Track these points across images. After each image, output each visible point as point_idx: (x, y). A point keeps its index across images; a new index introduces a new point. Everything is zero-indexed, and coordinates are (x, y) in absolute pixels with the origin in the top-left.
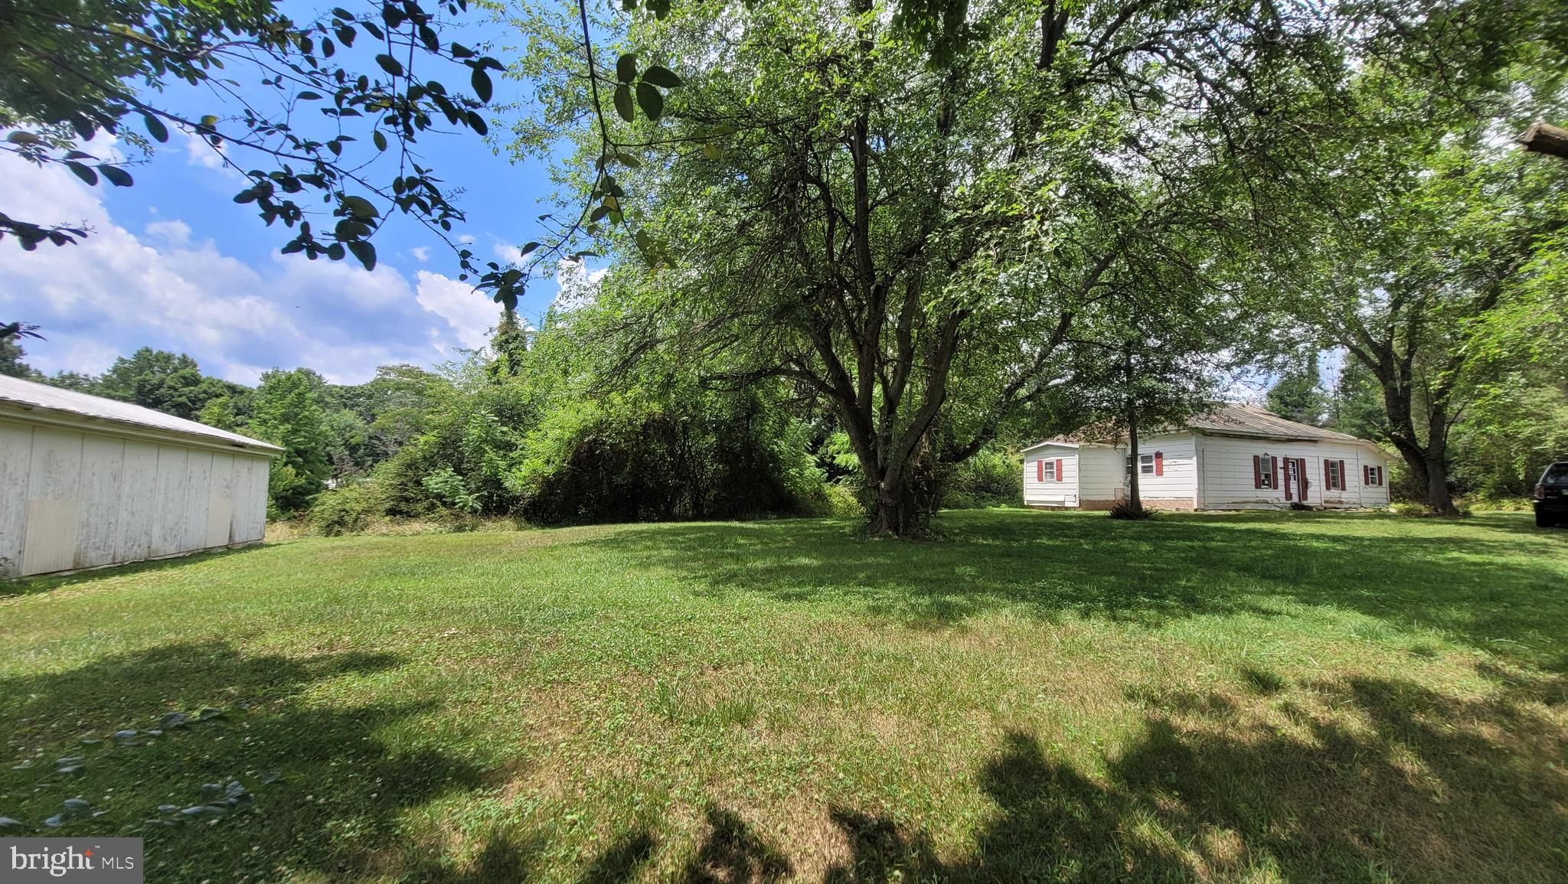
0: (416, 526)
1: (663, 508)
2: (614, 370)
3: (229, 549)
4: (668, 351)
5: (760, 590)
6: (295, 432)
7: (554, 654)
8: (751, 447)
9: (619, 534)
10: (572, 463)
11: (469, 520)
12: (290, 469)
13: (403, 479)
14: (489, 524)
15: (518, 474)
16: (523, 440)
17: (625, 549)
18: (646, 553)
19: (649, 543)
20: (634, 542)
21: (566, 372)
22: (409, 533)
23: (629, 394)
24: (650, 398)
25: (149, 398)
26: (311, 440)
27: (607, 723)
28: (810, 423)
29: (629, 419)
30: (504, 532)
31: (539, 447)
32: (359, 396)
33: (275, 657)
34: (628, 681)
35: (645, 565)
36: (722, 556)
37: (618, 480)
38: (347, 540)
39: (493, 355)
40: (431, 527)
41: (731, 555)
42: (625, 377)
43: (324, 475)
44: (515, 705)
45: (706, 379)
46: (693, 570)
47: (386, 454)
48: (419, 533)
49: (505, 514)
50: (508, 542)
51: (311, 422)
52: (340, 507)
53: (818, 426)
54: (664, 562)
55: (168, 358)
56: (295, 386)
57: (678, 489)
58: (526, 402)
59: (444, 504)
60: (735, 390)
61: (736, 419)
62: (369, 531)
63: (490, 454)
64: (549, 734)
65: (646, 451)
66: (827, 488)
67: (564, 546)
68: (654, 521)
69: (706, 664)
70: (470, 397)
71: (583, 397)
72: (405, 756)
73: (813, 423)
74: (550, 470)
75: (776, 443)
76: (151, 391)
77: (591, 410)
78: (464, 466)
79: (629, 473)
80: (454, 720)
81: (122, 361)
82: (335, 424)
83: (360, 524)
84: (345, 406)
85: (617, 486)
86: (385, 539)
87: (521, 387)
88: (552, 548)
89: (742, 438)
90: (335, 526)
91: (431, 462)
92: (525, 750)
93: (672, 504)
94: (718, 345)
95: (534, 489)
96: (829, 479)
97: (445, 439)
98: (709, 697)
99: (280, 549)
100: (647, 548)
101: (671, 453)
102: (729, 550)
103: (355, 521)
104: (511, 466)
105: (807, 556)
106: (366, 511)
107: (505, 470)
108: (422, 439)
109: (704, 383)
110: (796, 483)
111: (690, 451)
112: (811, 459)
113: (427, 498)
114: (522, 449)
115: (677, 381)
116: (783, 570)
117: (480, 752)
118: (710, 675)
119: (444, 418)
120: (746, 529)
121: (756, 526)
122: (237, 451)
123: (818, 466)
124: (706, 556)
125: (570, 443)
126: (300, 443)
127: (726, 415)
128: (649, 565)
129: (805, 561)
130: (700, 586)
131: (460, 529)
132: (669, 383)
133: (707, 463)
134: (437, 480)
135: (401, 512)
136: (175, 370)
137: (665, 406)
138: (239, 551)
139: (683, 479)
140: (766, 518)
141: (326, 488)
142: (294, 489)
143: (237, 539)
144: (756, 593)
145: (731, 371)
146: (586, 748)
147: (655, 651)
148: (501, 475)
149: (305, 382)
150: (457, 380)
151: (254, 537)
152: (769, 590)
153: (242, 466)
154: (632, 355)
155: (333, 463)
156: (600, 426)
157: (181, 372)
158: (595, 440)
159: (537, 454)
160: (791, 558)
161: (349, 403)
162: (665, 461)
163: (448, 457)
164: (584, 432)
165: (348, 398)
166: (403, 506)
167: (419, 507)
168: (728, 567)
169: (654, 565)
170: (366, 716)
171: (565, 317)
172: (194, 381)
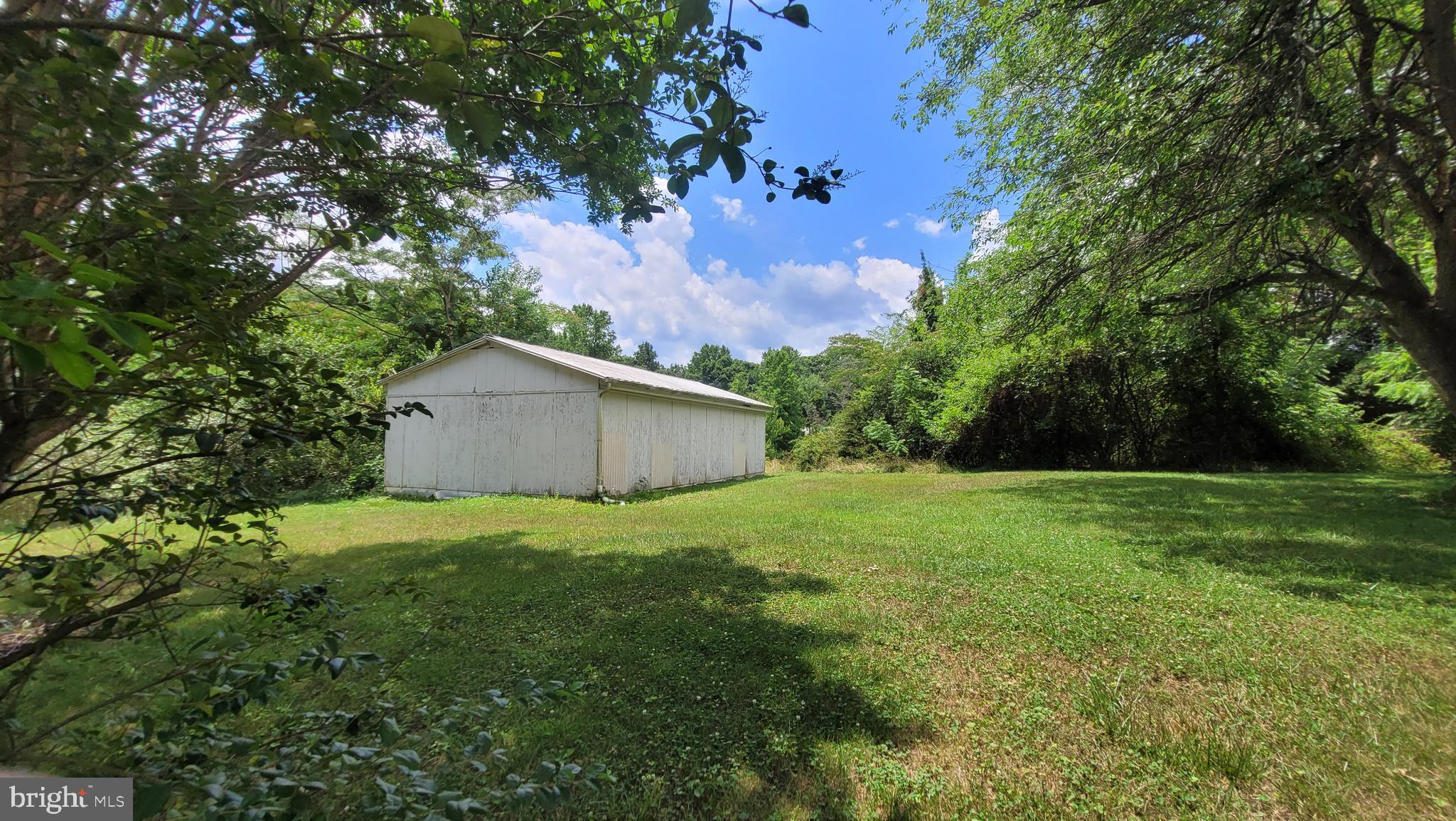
0: (860, 465)
1: (1096, 454)
2: (1030, 311)
3: (746, 478)
4: (1097, 279)
5: (1248, 573)
6: (782, 393)
7: (965, 610)
8: (1221, 383)
9: (1044, 482)
10: (991, 409)
11: (900, 462)
12: (781, 421)
13: (850, 427)
14: (916, 466)
15: (939, 421)
16: (942, 391)
17: (1048, 499)
18: (1075, 506)
19: (1079, 495)
20: (1060, 492)
21: (978, 320)
22: (855, 471)
23: (1049, 333)
24: (1076, 334)
25: (708, 378)
26: (793, 399)
27: (1024, 714)
28: (1325, 342)
29: (1051, 361)
30: (929, 474)
31: (957, 395)
32: (820, 363)
33: (752, 568)
34: (1051, 665)
35: (1075, 520)
36: (1183, 519)
37: (1041, 425)
38: (814, 475)
39: (913, 315)
40: (871, 467)
41: (1196, 517)
42: (1043, 316)
43: (801, 424)
44: (923, 660)
45: (1151, 304)
46: (1138, 533)
47: (840, 407)
48: (862, 472)
49: (929, 458)
50: (931, 485)
51: (792, 385)
52: (809, 449)
53: (1341, 347)
54: (1099, 518)
55: (716, 349)
56: (781, 360)
57: (1115, 437)
58: (943, 354)
59: (880, 448)
60: (1195, 312)
61: (1197, 348)
62: (828, 469)
63: (914, 404)
64: (957, 706)
65: (1073, 394)
66: (1363, 432)
67: (983, 491)
68: (1085, 469)
69: (1163, 668)
70: (897, 355)
71: (997, 342)
72: (826, 684)
73: (1331, 343)
74: (968, 417)
75: (1263, 374)
76: (709, 372)
77: (1006, 356)
78: (894, 415)
79: (1053, 418)
80: (868, 659)
81: (696, 353)
82: (807, 386)
83: (822, 463)
84: (812, 371)
85: (1039, 431)
86: (839, 475)
87: (939, 341)
88: (971, 493)
89: (1207, 371)
90: (807, 463)
91: (869, 413)
92: (931, 716)
93: (1109, 450)
94: (1166, 261)
95: (953, 436)
96: (1366, 419)
97: (879, 392)
98: (1171, 718)
99: (772, 480)
100: (1080, 500)
101: (1105, 394)
102: (1192, 511)
103: (819, 460)
104: (934, 413)
105: (1332, 528)
106: (827, 453)
107: (927, 418)
108: (863, 393)
109: (1147, 310)
110: (1301, 426)
111: (1130, 391)
112: (1329, 393)
113: (868, 443)
114: (942, 398)
115: (1109, 312)
116: (1287, 548)
117: (888, 703)
118: (1169, 687)
119: (877, 376)
120: (1217, 484)
121: (1234, 481)
122: (746, 409)
123: (1343, 400)
124: (1158, 516)
125: (987, 390)
126: (786, 402)
127: (1180, 345)
128: (1080, 520)
129: (1327, 536)
130: (1152, 556)
131: (891, 470)
132: (1099, 316)
133: (1154, 402)
134: (874, 428)
135: (849, 454)
136: (720, 357)
137: (1095, 343)
138: (750, 480)
139: (1122, 423)
140: (1249, 470)
141: (803, 434)
142: (784, 435)
143: (750, 472)
144: (1242, 577)
145: (1189, 289)
146: (997, 737)
147: (1087, 633)
148: (923, 422)
149: (787, 356)
150: (887, 342)
151: (759, 470)
152: (1264, 573)
153: (750, 419)
154: (1051, 291)
155: (806, 416)
156: (1018, 371)
157: (722, 358)
158: (1013, 386)
159: (955, 402)
160: (1302, 530)
161: (814, 369)
162: (1098, 404)
163: (882, 408)
164: (1001, 378)
165: (814, 365)
166: (851, 449)
167: (862, 450)
168: (1192, 533)
169: (1086, 521)
170: (803, 636)
171: (977, 265)
172: (728, 363)
